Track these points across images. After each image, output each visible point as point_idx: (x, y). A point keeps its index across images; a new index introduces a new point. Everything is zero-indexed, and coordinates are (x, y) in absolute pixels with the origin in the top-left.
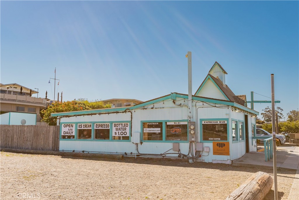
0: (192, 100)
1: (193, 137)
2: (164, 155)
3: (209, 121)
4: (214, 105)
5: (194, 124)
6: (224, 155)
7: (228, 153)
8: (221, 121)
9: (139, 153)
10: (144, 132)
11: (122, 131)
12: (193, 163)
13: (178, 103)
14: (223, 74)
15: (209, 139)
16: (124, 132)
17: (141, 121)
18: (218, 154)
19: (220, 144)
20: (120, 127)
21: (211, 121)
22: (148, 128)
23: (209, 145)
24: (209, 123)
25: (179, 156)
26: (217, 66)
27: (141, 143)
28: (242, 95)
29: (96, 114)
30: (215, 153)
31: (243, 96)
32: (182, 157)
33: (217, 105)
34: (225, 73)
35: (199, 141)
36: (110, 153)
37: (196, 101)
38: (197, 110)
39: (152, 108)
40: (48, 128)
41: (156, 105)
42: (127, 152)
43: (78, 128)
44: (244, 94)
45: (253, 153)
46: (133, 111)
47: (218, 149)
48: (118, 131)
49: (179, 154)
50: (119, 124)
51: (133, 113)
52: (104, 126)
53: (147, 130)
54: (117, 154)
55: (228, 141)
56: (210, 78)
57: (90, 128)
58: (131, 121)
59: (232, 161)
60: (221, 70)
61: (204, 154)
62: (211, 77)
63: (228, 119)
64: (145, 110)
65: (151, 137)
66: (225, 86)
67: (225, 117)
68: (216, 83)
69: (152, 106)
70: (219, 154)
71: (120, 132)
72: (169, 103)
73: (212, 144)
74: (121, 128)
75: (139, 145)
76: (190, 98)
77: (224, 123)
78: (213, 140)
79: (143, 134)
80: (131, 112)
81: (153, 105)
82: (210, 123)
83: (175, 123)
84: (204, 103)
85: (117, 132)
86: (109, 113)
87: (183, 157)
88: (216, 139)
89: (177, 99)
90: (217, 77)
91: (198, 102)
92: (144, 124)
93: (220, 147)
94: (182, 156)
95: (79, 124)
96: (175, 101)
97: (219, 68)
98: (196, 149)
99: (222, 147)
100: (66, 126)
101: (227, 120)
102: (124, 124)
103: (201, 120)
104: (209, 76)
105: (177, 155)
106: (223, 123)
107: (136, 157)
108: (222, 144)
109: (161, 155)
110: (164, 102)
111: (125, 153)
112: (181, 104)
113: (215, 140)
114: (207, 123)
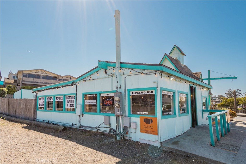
0: (121, 68)
1: (119, 110)
2: (98, 129)
3: (137, 92)
4: (140, 71)
5: (121, 95)
6: (152, 134)
7: (155, 132)
8: (149, 91)
9: (80, 125)
10: (85, 104)
11: (71, 103)
13: (109, 72)
15: (137, 113)
16: (72, 103)
17: (82, 93)
18: (146, 133)
19: (147, 119)
20: (70, 99)
21: (139, 92)
22: (89, 100)
23: (136, 120)
24: (137, 94)
25: (110, 131)
26: (176, 49)
27: (83, 115)
29: (55, 88)
30: (142, 131)
31: (199, 73)
32: (112, 132)
33: (144, 72)
34: (183, 54)
35: (127, 115)
36: (63, 124)
37: (124, 69)
38: (125, 79)
39: (90, 80)
41: (93, 77)
42: (73, 124)
43: (47, 101)
46: (77, 84)
47: (145, 126)
48: (69, 103)
49: (109, 129)
50: (69, 97)
51: (78, 85)
52: (61, 99)
53: (88, 102)
54: (68, 124)
55: (156, 117)
58: (76, 93)
59: (161, 143)
60: (179, 52)
61: (132, 130)
63: (156, 87)
64: (85, 82)
65: (92, 109)
66: (183, 66)
67: (153, 86)
68: (171, 61)
70: (146, 131)
71: (70, 103)
72: (102, 73)
73: (139, 118)
74: (71, 100)
75: (81, 116)
76: (118, 65)
77: (152, 94)
78: (141, 114)
79: (84, 106)
80: (76, 85)
81: (90, 77)
82: (138, 94)
83: (107, 95)
84: (131, 70)
85: (68, 103)
86: (62, 87)
87: (113, 133)
88: (144, 113)
89: (109, 68)
90: (176, 58)
91: (126, 69)
92: (85, 96)
93: (147, 123)
94: (112, 131)
95: (48, 97)
96: (106, 71)
97: (177, 50)
98: (123, 125)
99: (149, 124)
101: (155, 89)
102: (72, 96)
103: (129, 91)
104: (166, 56)
105: (108, 129)
106: (151, 94)
107: (78, 128)
108: (149, 119)
109: (96, 128)
110: (98, 72)
111: (72, 124)
112: (111, 74)
113: (143, 114)
114: (135, 94)
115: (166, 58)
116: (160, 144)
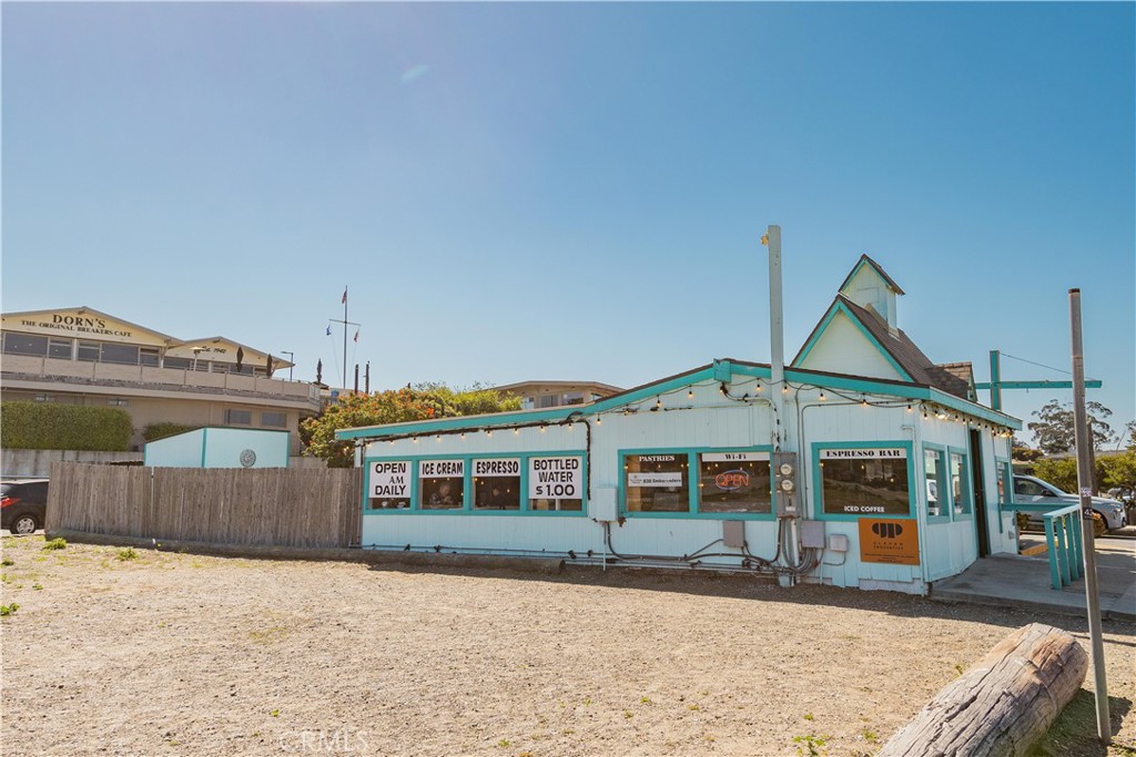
0: (785, 381)
1: (790, 500)
2: (695, 561)
3: (844, 450)
4: (859, 397)
5: (792, 458)
6: (901, 562)
7: (912, 558)
8: (886, 450)
9: (614, 554)
10: (631, 484)
11: (559, 483)
12: (791, 588)
13: (736, 391)
14: (889, 294)
15: (846, 509)
16: (564, 485)
17: (619, 451)
18: (880, 561)
19: (883, 525)
20: (554, 470)
21: (851, 451)
22: (642, 471)
23: (846, 529)
24: (843, 457)
25: (746, 565)
26: (867, 270)
27: (621, 520)
28: (956, 362)
29: (476, 430)
30: (868, 555)
31: (962, 366)
32: (754, 567)
33: (869, 399)
34: (896, 290)
35: (811, 515)
36: (522, 554)
37: (798, 385)
38: (800, 414)
39: (654, 409)
40: (328, 477)
41: (666, 401)
42: (575, 551)
43: (422, 476)
44: (965, 361)
45: (1004, 559)
46: (592, 419)
47: (877, 544)
48: (547, 483)
49: (744, 558)
50: (550, 461)
51: (596, 425)
52: (502, 469)
53: (639, 479)
54: (545, 555)
55: (911, 517)
56: (844, 308)
57: (460, 475)
58: (589, 450)
59: (930, 584)
60: (882, 283)
61: (830, 557)
62: (847, 305)
63: (911, 442)
64: (631, 416)
65: (653, 501)
66: (895, 336)
67: (899, 436)
68: (863, 323)
69: (653, 403)
70: (881, 558)
71: (553, 484)
72: (709, 391)
73: (857, 524)
74: (557, 473)
75: (615, 527)
76: (777, 375)
77: (897, 457)
78: (860, 512)
79: (624, 491)
80: (587, 423)
81: (656, 399)
82: (848, 457)
83: (728, 457)
84: (823, 391)
85: (544, 484)
86: (517, 428)
87: (758, 568)
88: (871, 509)
89: (736, 379)
90: (869, 304)
91: (804, 387)
92: (628, 460)
93: (883, 535)
94: (755, 564)
95: (426, 462)
96: (727, 386)
97: (874, 274)
98: (800, 542)
99: (892, 536)
100: (382, 469)
101: (908, 445)
102: (564, 459)
103: (817, 447)
104: (840, 304)
105: (739, 561)
106: (893, 457)
107: (604, 564)
108: (891, 526)
109: (686, 558)
110: (693, 389)
111: (571, 553)
112: (746, 395)
113: (866, 513)
114: (837, 457)
115: (840, 311)
116: (926, 587)
